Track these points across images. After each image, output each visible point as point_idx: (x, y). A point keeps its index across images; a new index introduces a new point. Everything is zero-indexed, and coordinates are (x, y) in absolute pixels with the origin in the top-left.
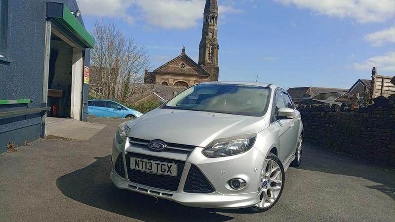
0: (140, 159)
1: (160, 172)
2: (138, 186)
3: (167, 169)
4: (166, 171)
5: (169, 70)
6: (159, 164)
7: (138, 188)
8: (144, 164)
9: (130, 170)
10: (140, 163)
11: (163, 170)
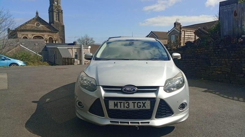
0: (118, 101)
1: (136, 108)
2: (119, 120)
3: (142, 105)
4: (142, 106)
5: (28, 28)
6: (136, 102)
7: (120, 122)
8: (122, 104)
9: (109, 111)
10: (119, 104)
11: (139, 106)
